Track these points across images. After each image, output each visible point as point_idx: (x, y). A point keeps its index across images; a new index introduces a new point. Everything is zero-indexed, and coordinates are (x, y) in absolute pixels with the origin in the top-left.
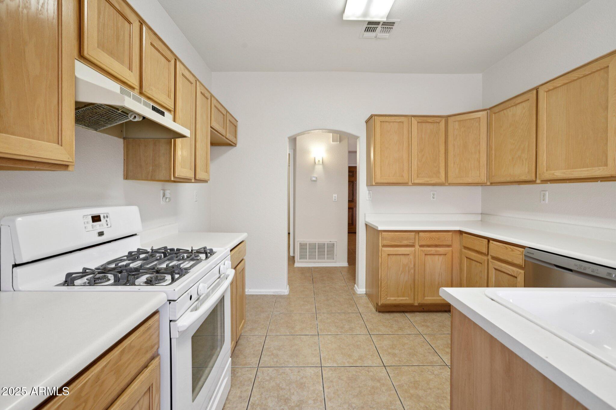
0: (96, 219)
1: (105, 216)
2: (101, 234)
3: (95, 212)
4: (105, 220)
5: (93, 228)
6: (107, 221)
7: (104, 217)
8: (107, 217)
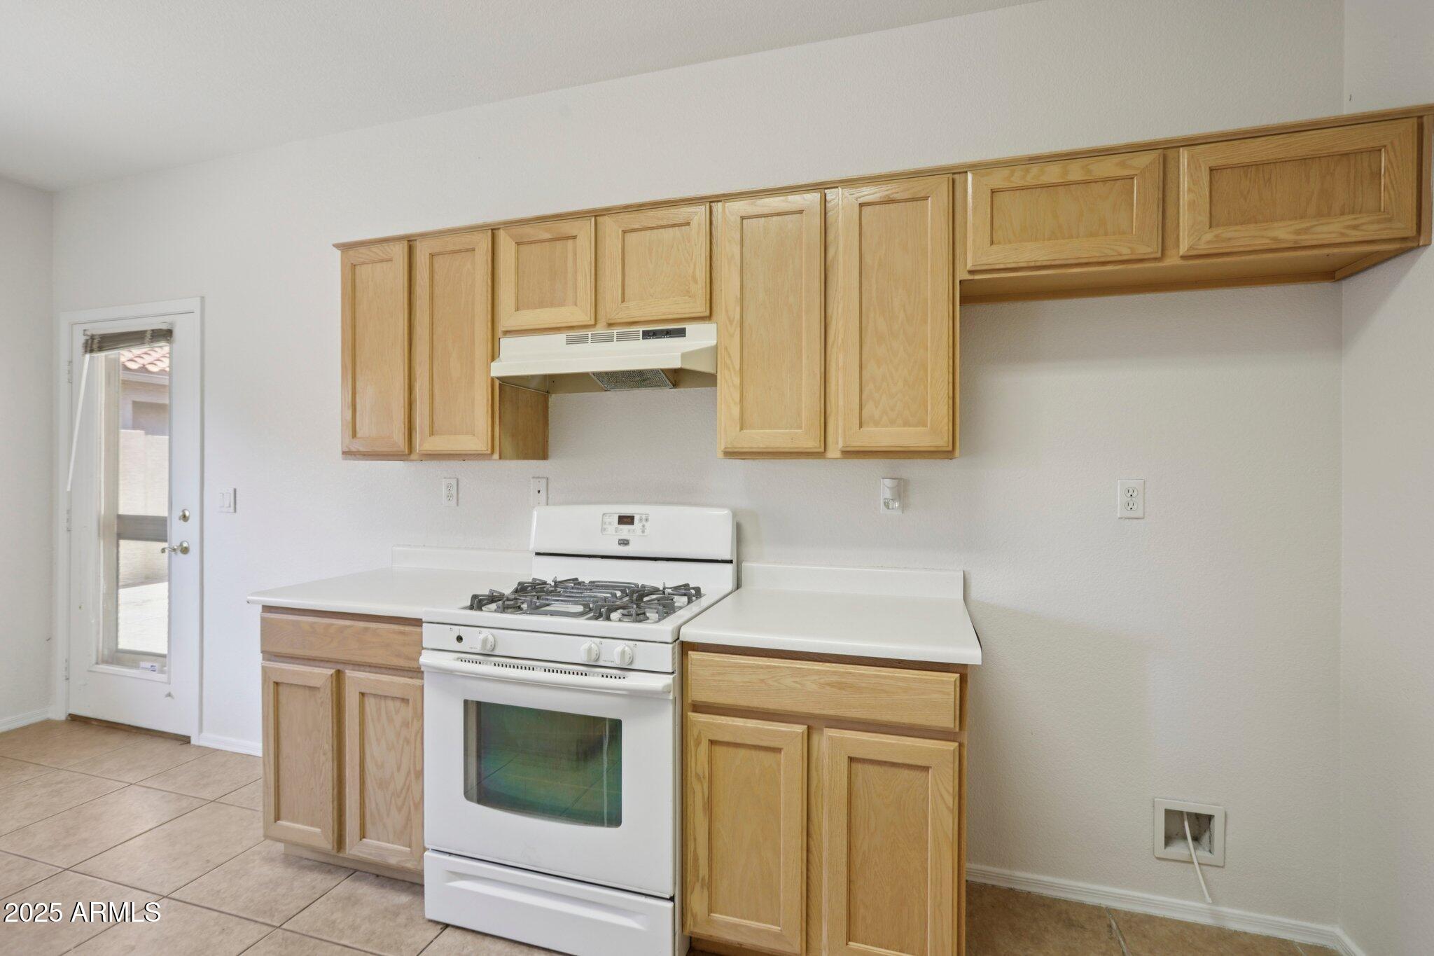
0: (626, 520)
1: (644, 517)
2: (624, 542)
3: (627, 510)
4: (641, 525)
5: (616, 532)
6: (644, 526)
7: (641, 520)
8: (647, 520)
